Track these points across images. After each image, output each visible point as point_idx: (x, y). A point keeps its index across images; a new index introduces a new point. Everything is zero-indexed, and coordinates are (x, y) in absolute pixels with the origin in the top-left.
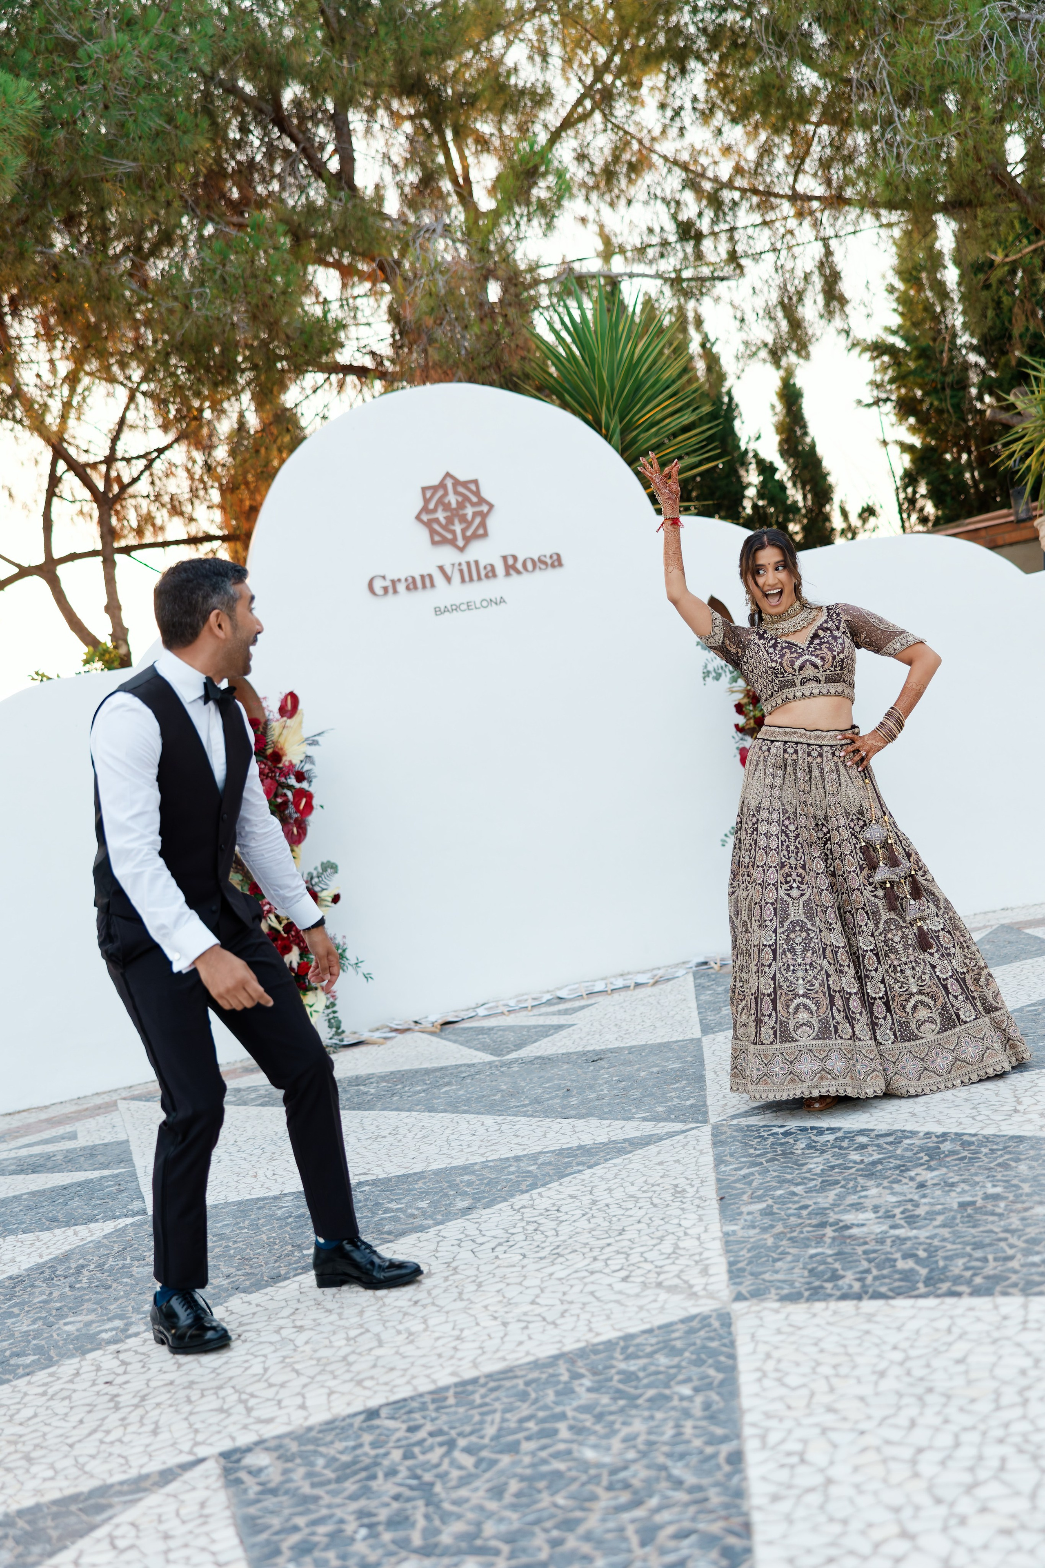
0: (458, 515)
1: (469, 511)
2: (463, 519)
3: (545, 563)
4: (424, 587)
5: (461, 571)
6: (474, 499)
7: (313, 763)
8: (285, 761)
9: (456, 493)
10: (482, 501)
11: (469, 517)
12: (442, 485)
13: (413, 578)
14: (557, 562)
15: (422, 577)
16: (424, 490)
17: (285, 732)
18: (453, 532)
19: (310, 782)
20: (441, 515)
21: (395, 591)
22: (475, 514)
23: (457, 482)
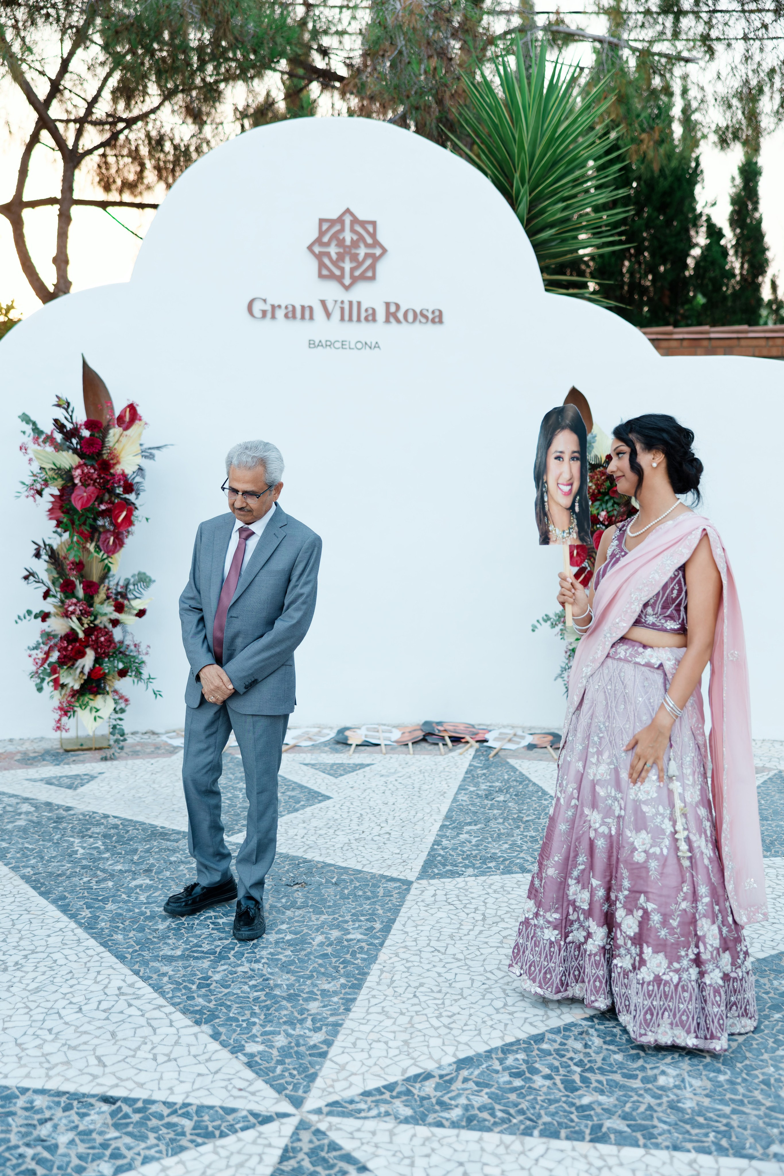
0: (349, 253)
1: (362, 251)
2: (354, 258)
3: (426, 317)
4: (303, 317)
5: (342, 309)
6: (369, 241)
7: (143, 477)
8: (118, 469)
9: (353, 230)
10: (376, 243)
11: (361, 257)
12: (340, 220)
13: (294, 307)
14: (438, 318)
15: (303, 308)
16: (321, 221)
17: (123, 440)
18: (342, 270)
19: (138, 494)
20: (333, 250)
21: (273, 317)
22: (367, 255)
23: (355, 220)
